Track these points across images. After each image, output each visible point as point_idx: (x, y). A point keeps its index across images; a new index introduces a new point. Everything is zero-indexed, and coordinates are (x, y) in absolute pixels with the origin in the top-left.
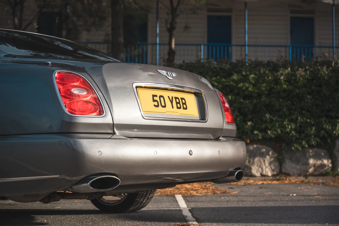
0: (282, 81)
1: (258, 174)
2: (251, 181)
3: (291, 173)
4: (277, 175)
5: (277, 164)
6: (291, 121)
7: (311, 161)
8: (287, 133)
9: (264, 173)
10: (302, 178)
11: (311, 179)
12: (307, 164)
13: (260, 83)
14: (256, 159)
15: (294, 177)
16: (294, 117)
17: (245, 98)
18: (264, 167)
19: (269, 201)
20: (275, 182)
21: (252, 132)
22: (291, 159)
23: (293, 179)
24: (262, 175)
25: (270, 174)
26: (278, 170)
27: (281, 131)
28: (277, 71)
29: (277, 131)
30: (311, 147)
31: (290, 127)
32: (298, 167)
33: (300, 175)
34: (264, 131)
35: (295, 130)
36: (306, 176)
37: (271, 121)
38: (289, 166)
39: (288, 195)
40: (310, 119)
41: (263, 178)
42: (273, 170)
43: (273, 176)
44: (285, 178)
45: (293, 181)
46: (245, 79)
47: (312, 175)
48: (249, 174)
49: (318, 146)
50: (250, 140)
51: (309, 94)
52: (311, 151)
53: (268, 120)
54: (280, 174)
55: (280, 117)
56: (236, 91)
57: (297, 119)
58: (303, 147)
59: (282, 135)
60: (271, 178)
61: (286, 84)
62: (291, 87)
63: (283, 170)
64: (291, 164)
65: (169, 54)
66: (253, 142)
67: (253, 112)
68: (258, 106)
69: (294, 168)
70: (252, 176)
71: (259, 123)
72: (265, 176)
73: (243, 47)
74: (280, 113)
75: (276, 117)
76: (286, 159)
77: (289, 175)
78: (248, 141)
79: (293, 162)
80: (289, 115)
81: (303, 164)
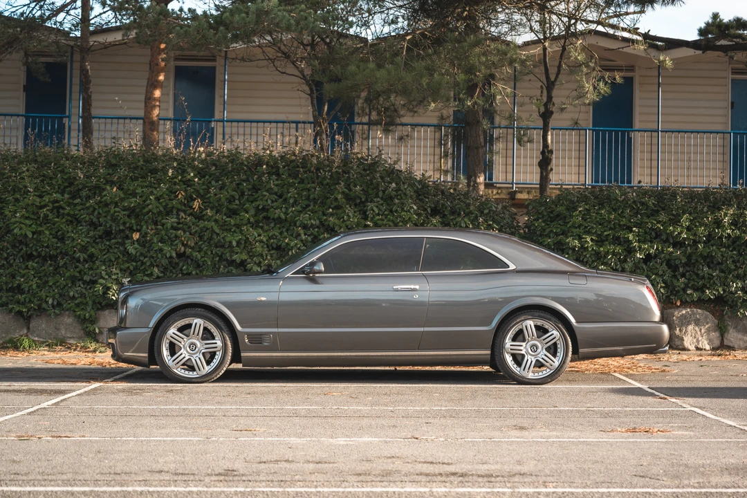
0: (726, 224)
1: (692, 348)
2: (685, 357)
3: (736, 346)
4: (717, 349)
5: (717, 333)
6: (737, 277)
8: (731, 293)
9: (700, 346)
13: (696, 226)
14: (690, 327)
15: (740, 352)
17: (675, 245)
18: (700, 338)
19: (719, 381)
20: (715, 358)
21: (684, 290)
22: (735, 328)
23: (739, 355)
24: (698, 349)
25: (708, 347)
26: (717, 343)
27: (724, 290)
28: (719, 209)
29: (718, 290)
31: (735, 285)
32: (745, 338)
34: (701, 289)
35: (742, 289)
37: (711, 277)
38: (733, 336)
39: (737, 376)
41: (699, 352)
42: (712, 342)
43: (713, 349)
44: (728, 353)
45: (740, 357)
46: (675, 221)
48: (681, 347)
50: (681, 301)
53: (706, 276)
54: (722, 347)
55: (722, 271)
56: (664, 237)
59: (725, 295)
60: (710, 352)
61: (731, 229)
62: (737, 233)
63: (726, 342)
64: (735, 334)
65: (543, 153)
66: (684, 304)
67: (686, 265)
68: (694, 258)
69: (740, 339)
70: (684, 349)
71: (693, 280)
72: (701, 349)
73: (655, 134)
74: (723, 267)
75: (717, 272)
76: (729, 328)
77: (733, 349)
78: (678, 304)
79: (738, 331)
80: (735, 270)
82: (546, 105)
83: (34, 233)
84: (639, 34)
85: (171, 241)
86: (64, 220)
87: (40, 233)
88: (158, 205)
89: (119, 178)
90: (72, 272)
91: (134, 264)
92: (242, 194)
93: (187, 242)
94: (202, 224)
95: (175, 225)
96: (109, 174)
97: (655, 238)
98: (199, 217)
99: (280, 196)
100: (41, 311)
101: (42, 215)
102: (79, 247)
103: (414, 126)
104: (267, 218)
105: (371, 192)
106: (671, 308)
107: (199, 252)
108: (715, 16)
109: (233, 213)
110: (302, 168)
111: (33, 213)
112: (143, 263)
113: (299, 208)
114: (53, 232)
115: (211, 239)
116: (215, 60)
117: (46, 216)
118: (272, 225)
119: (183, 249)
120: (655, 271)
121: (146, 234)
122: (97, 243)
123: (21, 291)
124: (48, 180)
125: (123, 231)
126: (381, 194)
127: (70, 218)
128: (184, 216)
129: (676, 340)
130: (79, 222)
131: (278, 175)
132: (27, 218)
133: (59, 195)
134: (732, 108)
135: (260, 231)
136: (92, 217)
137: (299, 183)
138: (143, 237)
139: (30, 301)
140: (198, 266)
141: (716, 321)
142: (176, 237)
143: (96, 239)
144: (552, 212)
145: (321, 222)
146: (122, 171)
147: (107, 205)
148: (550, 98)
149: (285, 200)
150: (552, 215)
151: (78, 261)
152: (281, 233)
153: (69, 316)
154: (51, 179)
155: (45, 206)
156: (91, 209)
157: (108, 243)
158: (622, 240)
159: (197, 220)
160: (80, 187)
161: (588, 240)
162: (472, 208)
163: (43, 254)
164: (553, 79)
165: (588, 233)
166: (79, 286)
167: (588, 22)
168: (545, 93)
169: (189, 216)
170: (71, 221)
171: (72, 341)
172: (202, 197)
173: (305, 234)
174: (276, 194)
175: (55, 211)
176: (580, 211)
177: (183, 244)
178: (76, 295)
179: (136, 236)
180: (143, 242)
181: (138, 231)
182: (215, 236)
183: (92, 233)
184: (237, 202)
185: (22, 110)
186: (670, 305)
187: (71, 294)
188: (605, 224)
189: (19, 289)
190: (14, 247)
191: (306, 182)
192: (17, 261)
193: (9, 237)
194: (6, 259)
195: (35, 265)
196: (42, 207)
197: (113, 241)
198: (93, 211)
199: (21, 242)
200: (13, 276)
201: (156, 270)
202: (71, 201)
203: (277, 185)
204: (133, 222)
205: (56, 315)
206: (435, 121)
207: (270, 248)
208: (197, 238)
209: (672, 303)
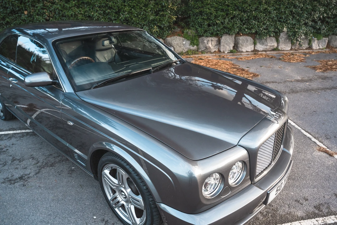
1: (245, 51)
3: (260, 50)
4: (253, 51)
5: (253, 45)
7: (269, 44)
9: (247, 50)
12: (267, 45)
14: (245, 43)
18: (248, 47)
21: (245, 30)
22: (259, 43)
25: (250, 51)
26: (253, 49)
30: (271, 37)
31: (262, 27)
32: (263, 47)
33: (263, 51)
34: (250, 29)
36: (266, 51)
44: (257, 53)
48: (241, 51)
52: (270, 39)
55: (258, 22)
58: (267, 37)
63: (256, 48)
64: (259, 45)
66: (244, 35)
68: (250, 17)
69: (261, 47)
71: (248, 25)
76: (257, 43)
77: (258, 51)
78: (241, 35)
79: (260, 44)
81: (265, 46)
85: (42, 15)
93: (49, 15)
94: (54, 6)
95: (42, 7)
104: (83, 3)
106: (238, 36)
115: (59, 13)
118: (86, 6)
119: (48, 18)
120: (235, 22)
122: (10, 16)
125: (19, 10)
128: (46, 3)
129: (240, 48)
135: (81, 9)
136: (2, 4)
138: (30, 13)
141: (253, 41)
142: (44, 13)
143: (8, 14)
145: (106, 4)
152: (90, 10)
157: (14, 16)
158: (224, 10)
159: (53, 4)
165: (212, 7)
169: (48, 3)
173: (100, 10)
179: (26, 12)
180: (30, 15)
181: (26, 10)
182: (61, 12)
183: (5, 11)
197: (17, 15)
204: (22, 6)
207: (86, 16)
208: (53, 13)
209: (239, 34)
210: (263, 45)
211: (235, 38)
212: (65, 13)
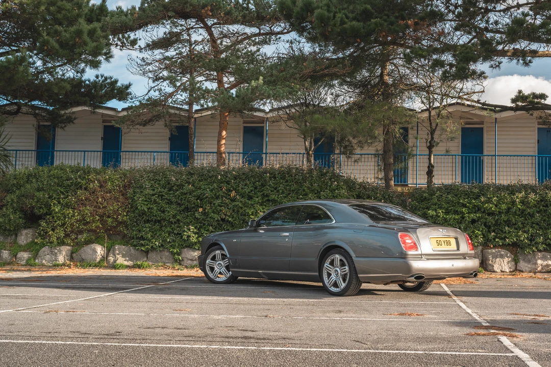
0: (518, 202)
1: (499, 271)
2: (493, 276)
3: (524, 270)
4: (513, 271)
5: (513, 263)
6: (525, 232)
7: (539, 262)
8: (521, 241)
9: (503, 270)
10: (532, 274)
11: (539, 275)
12: (536, 264)
13: (500, 204)
14: (498, 259)
15: (526, 273)
16: (526, 229)
17: (489, 214)
18: (503, 265)
20: (510, 277)
21: (494, 239)
22: (524, 260)
23: (525, 275)
24: (502, 271)
25: (508, 271)
26: (513, 268)
27: (517, 239)
28: (514, 194)
29: (513, 240)
30: (540, 251)
31: (523, 237)
32: (529, 266)
33: (530, 272)
34: (504, 239)
35: (527, 238)
36: (535, 273)
37: (509, 232)
38: (522, 265)
40: (539, 231)
41: (502, 273)
42: (510, 268)
43: (510, 272)
44: (518, 274)
46: (489, 201)
47: (540, 272)
48: (492, 270)
49: (545, 250)
51: (538, 212)
52: (539, 254)
53: (507, 232)
54: (516, 270)
55: (516, 229)
56: (482, 210)
57: (529, 231)
58: (533, 251)
59: (517, 242)
60: (508, 273)
61: (520, 205)
62: (524, 207)
63: (518, 268)
64: (524, 263)
65: (429, 167)
66: (495, 247)
67: (495, 225)
68: (499, 221)
69: (526, 266)
70: (494, 272)
71: (499, 234)
72: (504, 272)
73: (494, 157)
74: (516, 226)
75: (513, 229)
76: (520, 260)
77: (522, 272)
78: (492, 246)
79: (525, 262)
80: (523, 228)
81: (533, 264)
82: (430, 142)
83: (148, 209)
84: (480, 103)
85: (218, 212)
86: (164, 202)
87: (152, 208)
88: (211, 193)
89: (193, 180)
90: (169, 229)
91: (200, 224)
92: (256, 188)
93: (226, 213)
94: (234, 204)
95: (220, 204)
96: (188, 178)
97: (478, 211)
98: (233, 200)
99: (276, 189)
100: (153, 249)
101: (153, 200)
102: (171, 215)
103: (361, 155)
104: (268, 200)
105: (323, 187)
106: (487, 249)
107: (233, 218)
108: (520, 92)
109: (250, 198)
110: (287, 174)
111: (149, 198)
112: (204, 224)
113: (284, 195)
114: (159, 208)
115: (238, 211)
116: (263, 123)
117: (155, 200)
118: (271, 204)
119: (224, 216)
120: (478, 229)
121: (205, 208)
122: (181, 214)
123: (144, 239)
124: (158, 182)
125: (194, 207)
126: (328, 188)
127: (167, 201)
128: (225, 200)
129: (490, 266)
130: (172, 203)
131: (275, 178)
132: (146, 201)
133: (163, 190)
134: (538, 143)
135: (264, 207)
136: (178, 200)
137: (286, 182)
138: (204, 210)
139: (147, 245)
140: (233, 226)
141: (513, 257)
142: (221, 210)
143: (181, 211)
144: (422, 197)
146: (195, 177)
147: (185, 194)
148: (432, 138)
149: (278, 191)
150: (422, 199)
151: (172, 223)
153: (167, 252)
154: (160, 181)
155: (155, 194)
156: (177, 196)
157: (186, 214)
159: (232, 202)
160: (173, 185)
161: (440, 211)
162: (378, 195)
163: (154, 220)
164: (434, 128)
165: (441, 208)
166: (172, 236)
167: (452, 98)
168: (430, 137)
169: (228, 199)
170: (168, 203)
171: (168, 265)
172: (235, 190)
174: (273, 187)
175: (160, 197)
176: (437, 196)
177: (224, 214)
178: (171, 241)
179: (201, 210)
180: (204, 213)
181: (202, 207)
182: (240, 210)
183: (178, 208)
184: (253, 192)
185: (168, 149)
186: (487, 247)
187: (168, 240)
188: (451, 203)
189: (142, 238)
190: (139, 216)
191: (289, 181)
192: (142, 223)
193: (137, 211)
194: (136, 222)
195: (150, 225)
196: (153, 195)
197: (189, 213)
198: (179, 197)
199: (143, 214)
200: (140, 231)
201: (211, 228)
202: (168, 192)
203: (274, 183)
204: (199, 203)
205: (160, 251)
206: (373, 152)
208: (231, 211)
209: (488, 246)
210: (530, 263)
211: (482, 251)
212: (245, 210)
